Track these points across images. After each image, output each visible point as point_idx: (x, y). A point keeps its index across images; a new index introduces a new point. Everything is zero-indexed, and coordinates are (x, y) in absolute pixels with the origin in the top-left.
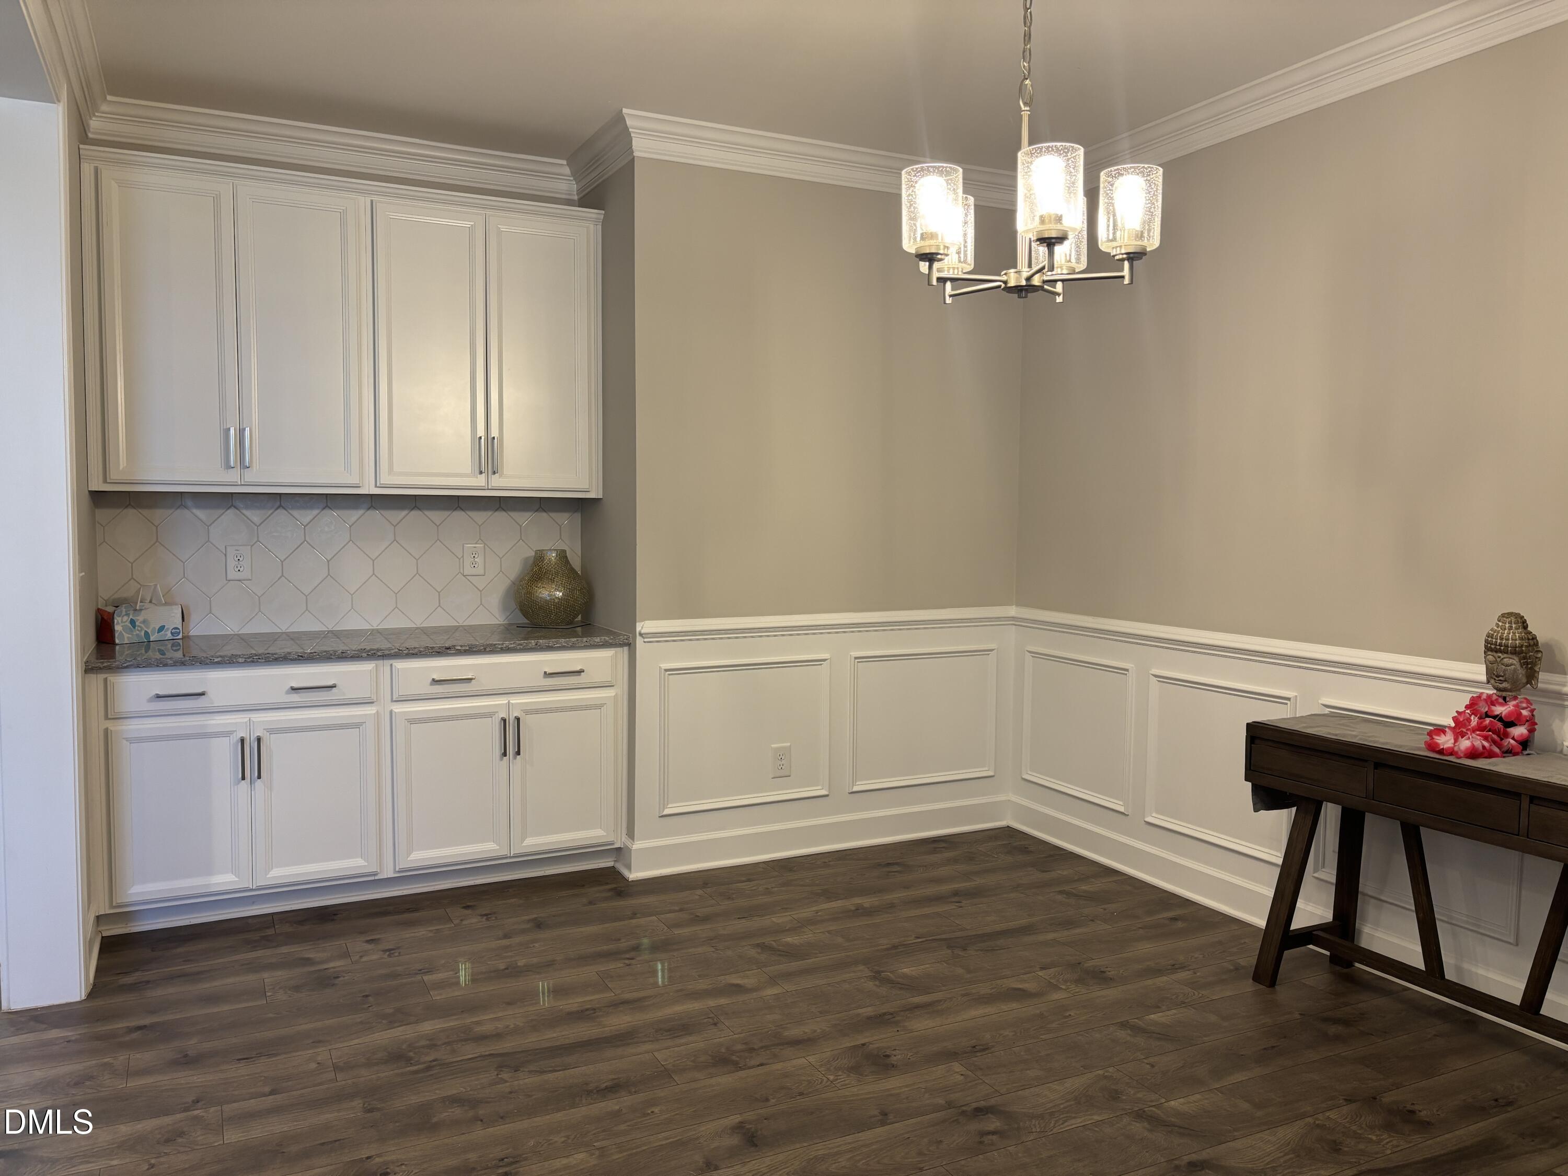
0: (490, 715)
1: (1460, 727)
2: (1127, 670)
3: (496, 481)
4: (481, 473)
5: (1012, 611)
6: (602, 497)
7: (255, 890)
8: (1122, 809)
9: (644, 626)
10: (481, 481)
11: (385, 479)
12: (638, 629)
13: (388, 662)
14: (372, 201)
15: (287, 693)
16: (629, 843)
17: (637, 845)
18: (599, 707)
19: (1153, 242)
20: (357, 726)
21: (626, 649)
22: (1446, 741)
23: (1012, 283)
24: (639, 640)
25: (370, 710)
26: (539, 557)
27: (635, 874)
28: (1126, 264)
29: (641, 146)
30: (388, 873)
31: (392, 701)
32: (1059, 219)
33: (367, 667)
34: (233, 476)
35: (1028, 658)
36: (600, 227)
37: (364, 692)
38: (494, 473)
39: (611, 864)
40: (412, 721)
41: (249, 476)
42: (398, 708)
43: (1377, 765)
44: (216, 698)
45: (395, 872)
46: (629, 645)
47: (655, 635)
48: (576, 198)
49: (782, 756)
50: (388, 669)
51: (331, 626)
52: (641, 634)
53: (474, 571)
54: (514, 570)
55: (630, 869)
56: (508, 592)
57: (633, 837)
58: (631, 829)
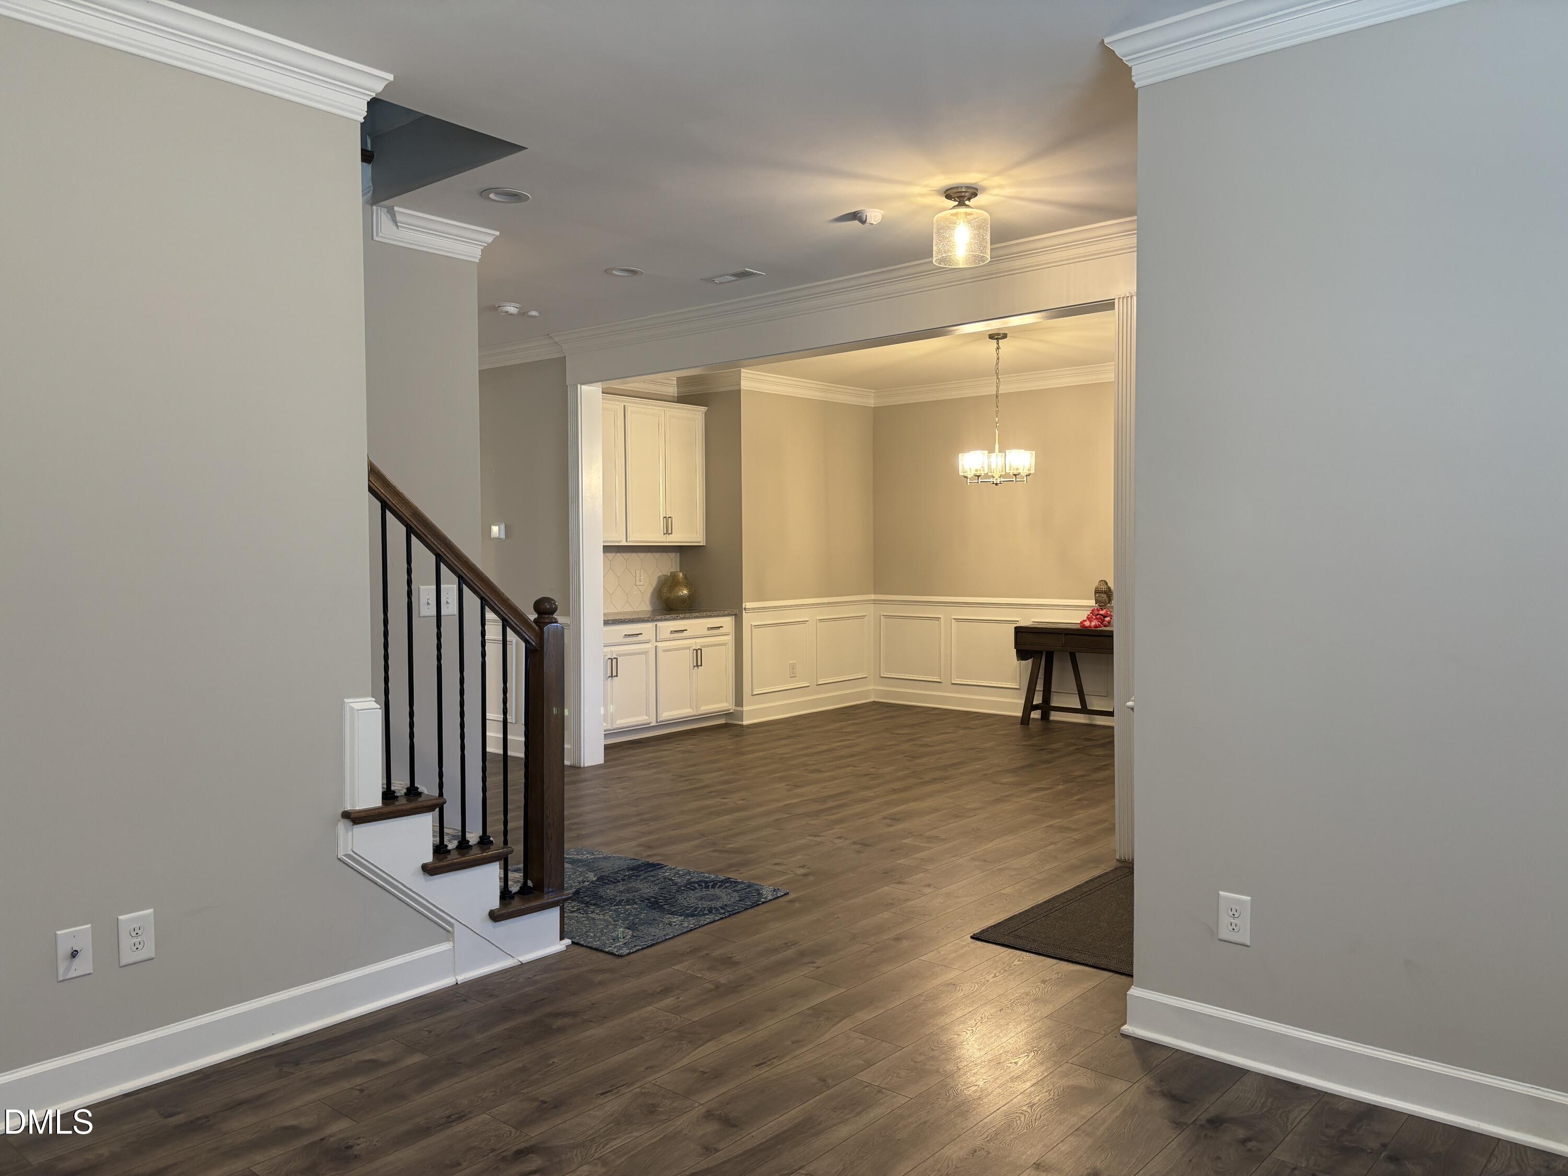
0: (689, 648)
1: (1089, 619)
2: (940, 618)
3: (669, 538)
4: (664, 534)
5: (873, 597)
6: (705, 545)
7: (613, 730)
8: (939, 680)
9: (747, 605)
10: (664, 539)
11: (630, 538)
12: (744, 606)
13: (654, 623)
14: (624, 406)
15: (624, 637)
16: (739, 709)
17: (745, 708)
18: (725, 644)
19: (1032, 472)
20: (646, 653)
21: (734, 617)
22: (1087, 624)
23: (995, 482)
24: (744, 611)
25: (649, 645)
26: (673, 576)
27: (745, 723)
28: (1025, 477)
29: (745, 385)
30: (654, 724)
31: (656, 641)
32: (1017, 469)
33: (650, 625)
35: (882, 617)
36: (704, 415)
38: (669, 534)
39: (724, 722)
40: (665, 651)
42: (659, 644)
43: (1066, 634)
45: (657, 722)
46: (735, 615)
47: (754, 609)
48: (676, 395)
49: (793, 667)
50: (655, 626)
52: (745, 609)
53: (640, 583)
54: (654, 583)
55: (742, 721)
56: (653, 594)
57: (742, 706)
58: (739, 701)
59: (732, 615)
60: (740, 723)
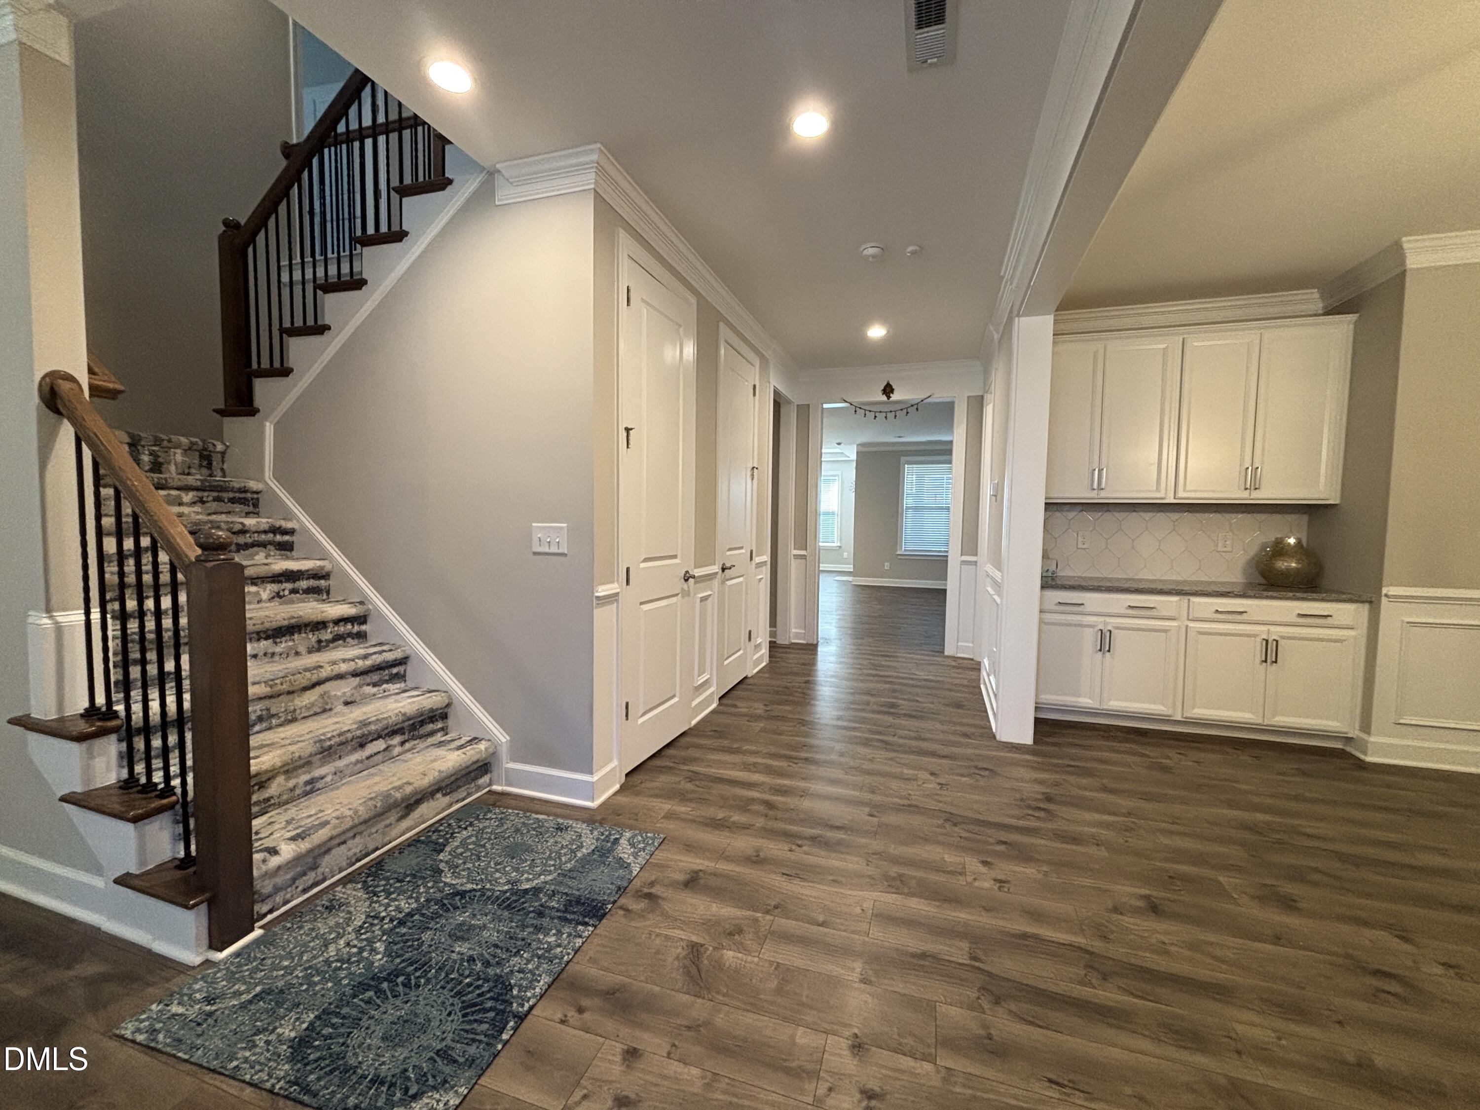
0: (1255, 636)
3: (1255, 494)
4: (1246, 489)
6: (1339, 504)
9: (1392, 590)
10: (1246, 494)
11: (1181, 494)
12: (1384, 592)
13: (1186, 598)
14: (1184, 339)
15: (1126, 609)
16: (1364, 736)
17: (1372, 739)
18: (1340, 641)
20: (1165, 631)
21: (1367, 606)
24: (1384, 600)
25: (1174, 624)
27: (1369, 759)
30: (1179, 717)
31: (1188, 619)
33: (1175, 599)
34: (1094, 494)
36: (1353, 325)
37: (1172, 613)
38: (1256, 489)
39: (1340, 747)
40: (1201, 633)
41: (1103, 494)
42: (1192, 625)
44: (1088, 608)
45: (1182, 717)
46: (1371, 602)
47: (1401, 597)
50: (1186, 601)
51: (1131, 576)
52: (1386, 595)
53: (1225, 549)
54: (1253, 550)
55: (1366, 754)
56: (1249, 563)
57: (1369, 733)
58: (1366, 727)
59: (1363, 602)
60: (1362, 757)
